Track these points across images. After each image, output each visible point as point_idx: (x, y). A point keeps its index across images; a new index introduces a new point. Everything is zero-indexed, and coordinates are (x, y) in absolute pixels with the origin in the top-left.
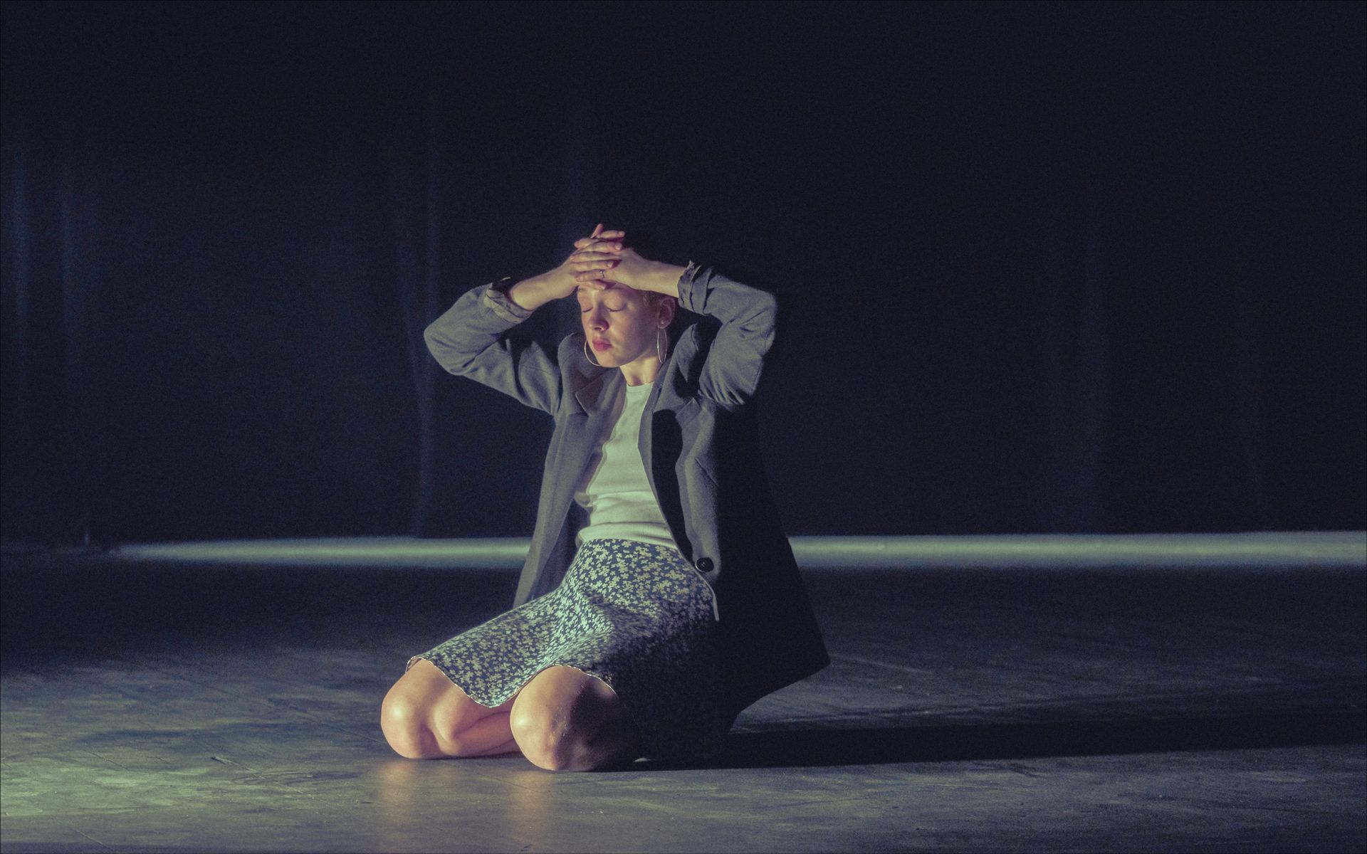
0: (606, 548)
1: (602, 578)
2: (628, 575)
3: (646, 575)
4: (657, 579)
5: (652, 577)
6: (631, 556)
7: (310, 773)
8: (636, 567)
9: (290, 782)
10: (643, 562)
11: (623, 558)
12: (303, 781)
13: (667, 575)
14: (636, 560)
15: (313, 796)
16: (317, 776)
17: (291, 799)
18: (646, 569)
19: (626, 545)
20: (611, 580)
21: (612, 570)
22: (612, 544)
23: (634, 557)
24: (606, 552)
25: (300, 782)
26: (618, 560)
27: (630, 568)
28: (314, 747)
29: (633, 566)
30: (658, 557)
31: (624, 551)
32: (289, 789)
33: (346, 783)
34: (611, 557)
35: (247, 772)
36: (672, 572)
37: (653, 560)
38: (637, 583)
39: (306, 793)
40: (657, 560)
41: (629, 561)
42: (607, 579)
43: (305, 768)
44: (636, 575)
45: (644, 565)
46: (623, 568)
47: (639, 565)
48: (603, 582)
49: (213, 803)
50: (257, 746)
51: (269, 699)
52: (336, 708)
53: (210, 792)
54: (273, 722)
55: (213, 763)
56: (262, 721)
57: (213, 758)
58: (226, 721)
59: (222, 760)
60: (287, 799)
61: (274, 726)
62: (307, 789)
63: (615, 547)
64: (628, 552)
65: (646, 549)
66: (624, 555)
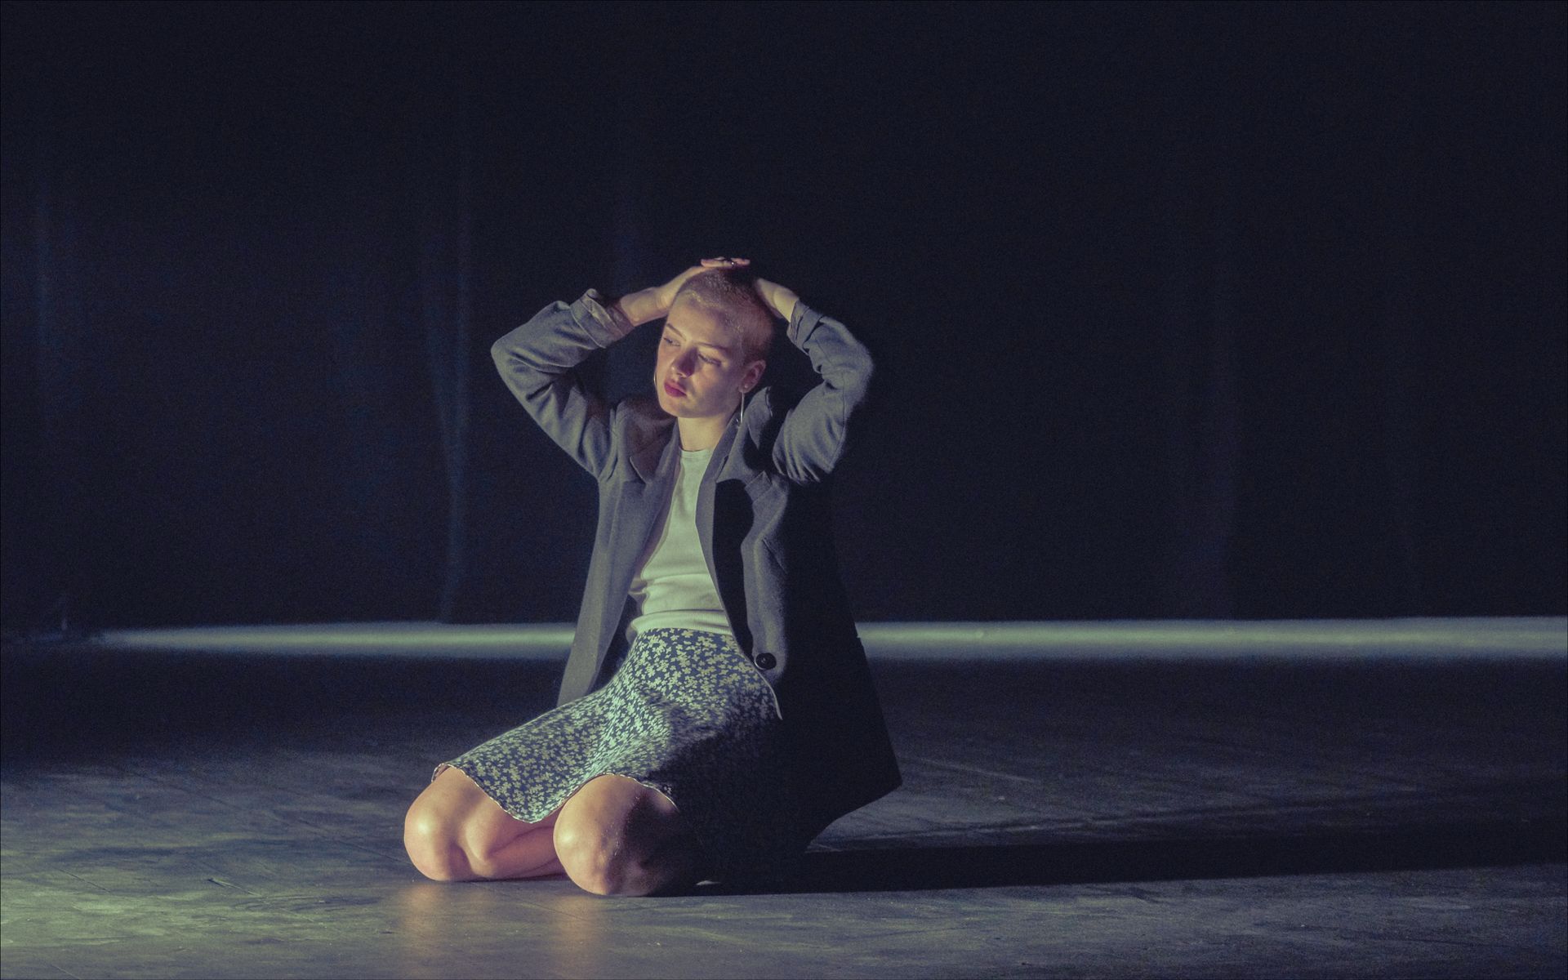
0: (663, 639)
1: (660, 674)
2: (690, 669)
5: (719, 670)
6: (693, 648)
7: (323, 899)
8: (699, 660)
9: (298, 909)
10: (707, 654)
11: (683, 651)
12: (314, 907)
13: (736, 668)
14: (699, 651)
15: (326, 925)
16: (329, 901)
17: (300, 928)
18: (711, 661)
19: (687, 635)
20: (671, 676)
21: (671, 664)
22: (670, 635)
23: (696, 649)
24: (663, 644)
25: (310, 908)
26: (679, 652)
27: (692, 661)
28: (327, 867)
29: (696, 658)
30: (724, 648)
31: (685, 642)
32: (299, 916)
33: (365, 910)
34: (669, 650)
35: (250, 896)
36: (741, 664)
37: (719, 651)
38: (701, 678)
39: (317, 921)
40: (723, 652)
41: (691, 653)
42: (667, 675)
43: (317, 893)
44: (699, 669)
45: (708, 657)
46: (684, 662)
47: (702, 657)
48: (662, 679)
49: (210, 932)
50: (261, 865)
51: (275, 812)
52: (352, 822)
53: (207, 919)
54: (280, 838)
55: (211, 886)
56: (266, 837)
57: (211, 880)
58: (226, 837)
59: (221, 882)
60: (295, 928)
61: (281, 842)
62: (319, 917)
63: (674, 638)
64: (689, 643)
65: (710, 640)
66: (685, 646)
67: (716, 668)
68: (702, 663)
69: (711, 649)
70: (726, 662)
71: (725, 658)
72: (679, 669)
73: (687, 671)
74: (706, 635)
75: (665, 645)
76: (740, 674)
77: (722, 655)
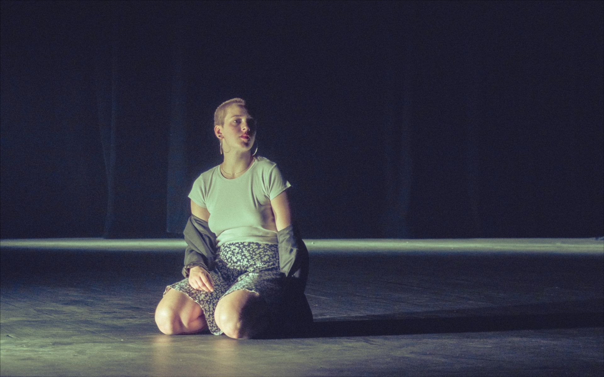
0: (237, 247)
1: (239, 260)
2: (250, 257)
3: (258, 255)
4: (263, 256)
5: (260, 255)
6: (249, 248)
7: (51, 343)
8: (253, 253)
9: (42, 346)
10: (255, 250)
11: (246, 250)
12: (48, 346)
13: (266, 253)
14: (252, 250)
15: (52, 353)
16: (54, 344)
17: (41, 354)
18: (257, 252)
19: (246, 244)
20: (243, 261)
21: (242, 256)
22: (239, 245)
23: (251, 249)
24: (237, 249)
25: (47, 346)
26: (244, 251)
27: (250, 254)
28: (55, 331)
29: (251, 252)
30: (260, 247)
31: (246, 247)
32: (41, 349)
33: (67, 347)
34: (240, 251)
35: (23, 342)
36: (268, 251)
37: (259, 248)
38: (255, 260)
39: (49, 351)
40: (261, 248)
41: (249, 251)
42: (242, 261)
43: (48, 340)
44: (253, 256)
45: (256, 251)
46: (247, 254)
47: (253, 251)
48: (240, 262)
49: (7, 355)
50: (27, 330)
51: (35, 310)
52: (65, 314)
53: (5, 351)
54: (36, 320)
55: (8, 338)
56: (30, 319)
57: (8, 336)
58: (15, 319)
59: (12, 336)
60: (40, 354)
61: (36, 321)
62: (49, 350)
63: (241, 246)
64: (248, 247)
65: (255, 244)
66: (246, 248)
67: (260, 254)
68: (254, 254)
69: (256, 248)
70: (263, 251)
71: (262, 250)
72: (246, 257)
73: (249, 258)
74: (253, 243)
75: (238, 249)
76: (268, 255)
77: (260, 249)
